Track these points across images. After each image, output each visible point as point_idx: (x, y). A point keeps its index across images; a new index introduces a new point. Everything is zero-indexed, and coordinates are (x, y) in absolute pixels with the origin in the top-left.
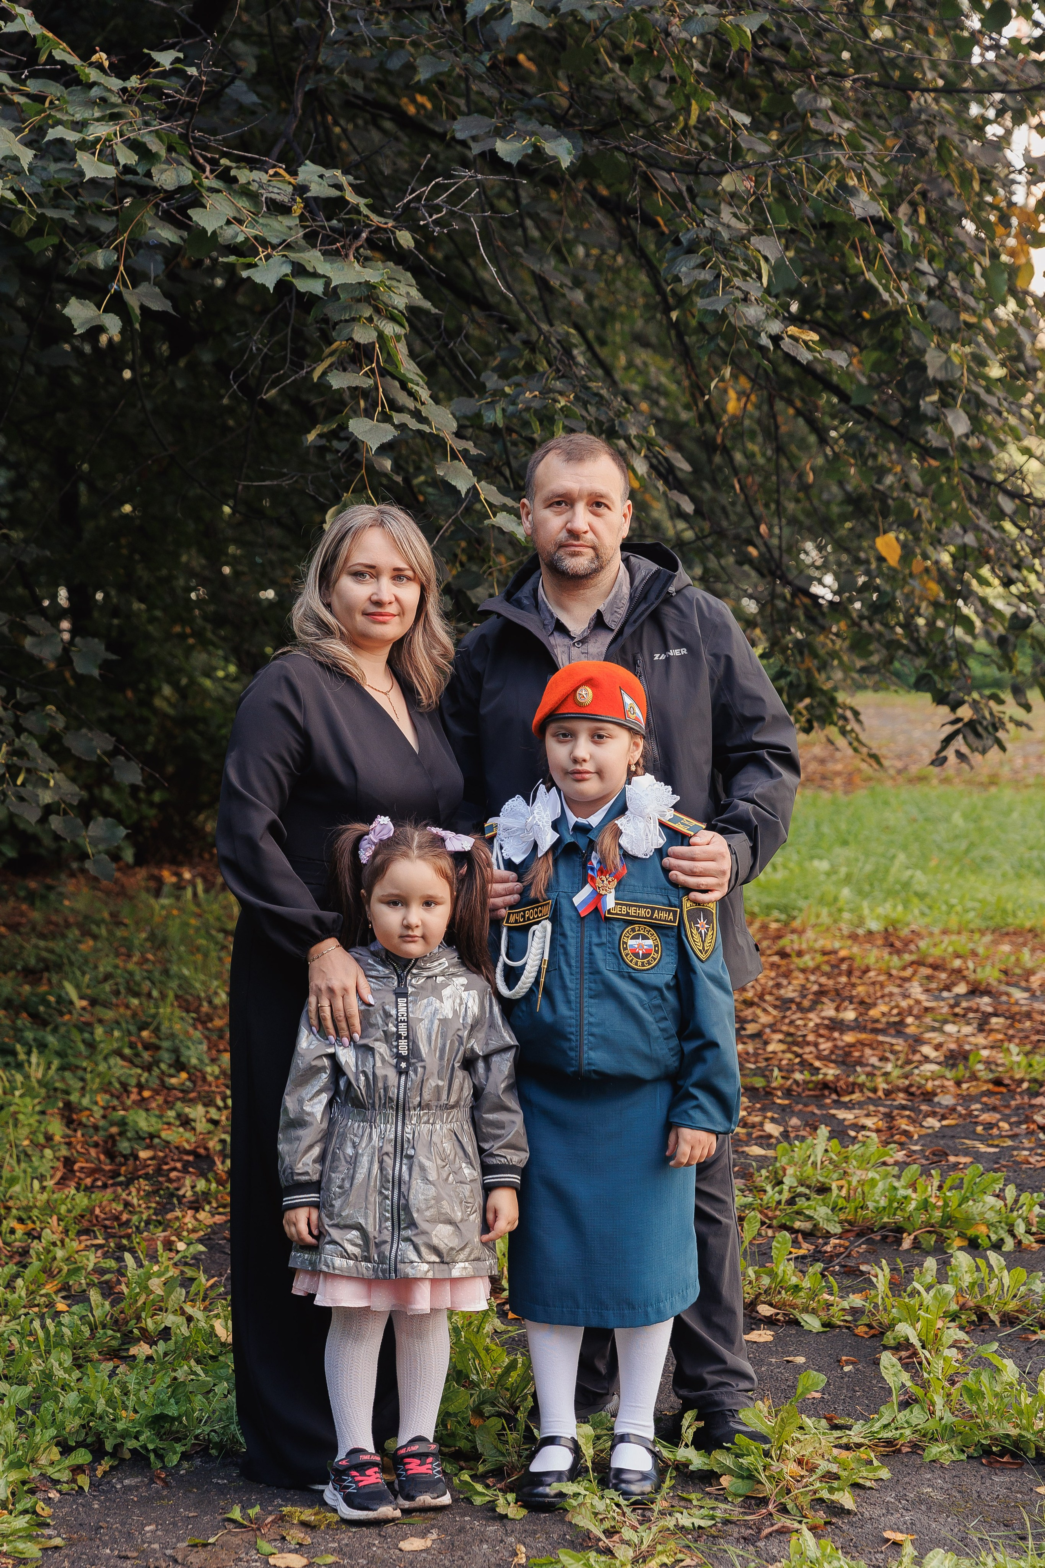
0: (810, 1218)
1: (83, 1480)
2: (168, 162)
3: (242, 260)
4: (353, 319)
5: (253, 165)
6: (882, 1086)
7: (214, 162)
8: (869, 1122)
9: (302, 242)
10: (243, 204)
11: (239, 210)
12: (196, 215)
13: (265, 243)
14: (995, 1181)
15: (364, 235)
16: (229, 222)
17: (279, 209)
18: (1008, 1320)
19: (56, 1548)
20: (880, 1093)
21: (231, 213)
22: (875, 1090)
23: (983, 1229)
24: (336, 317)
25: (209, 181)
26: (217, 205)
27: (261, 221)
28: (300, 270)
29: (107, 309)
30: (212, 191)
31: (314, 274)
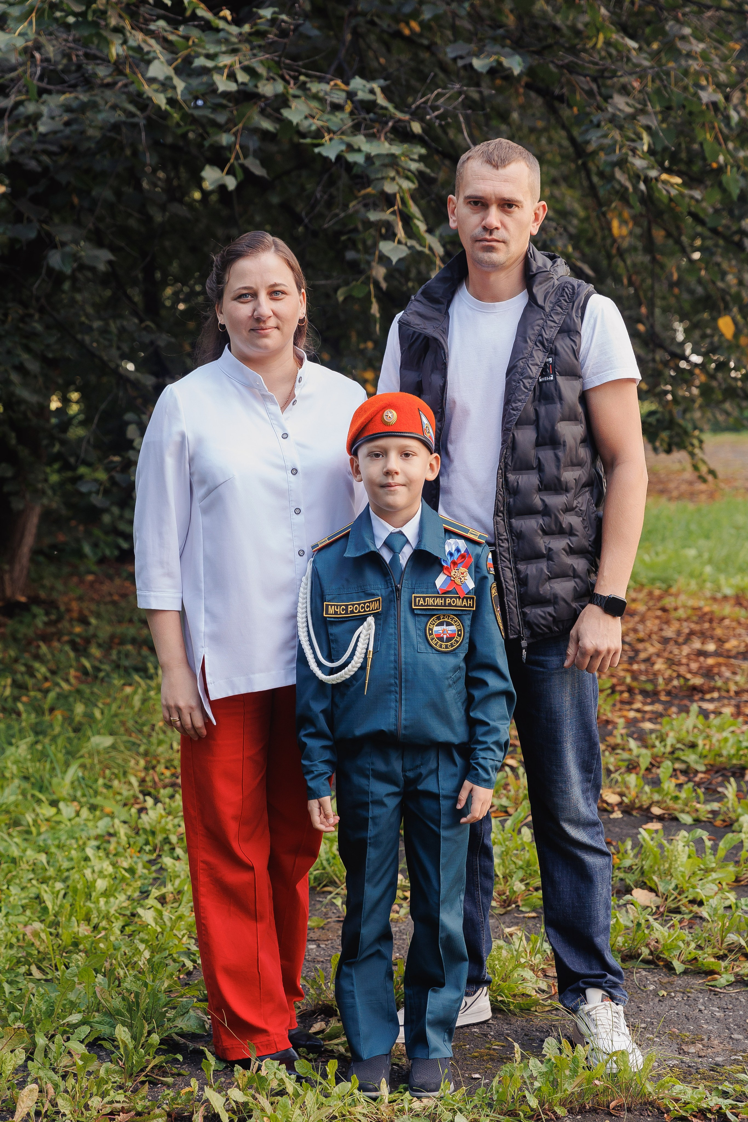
0: (686, 762)
2: (268, 79)
3: (315, 141)
4: (384, 178)
5: (320, 80)
6: (733, 689)
7: (296, 79)
8: (724, 709)
9: (351, 130)
10: (314, 104)
11: (311, 109)
12: (286, 113)
13: (329, 131)
15: (390, 124)
16: (306, 118)
17: (337, 107)
20: (732, 693)
21: (306, 111)
22: (728, 691)
24: (373, 176)
25: (293, 90)
26: (299, 106)
27: (326, 116)
28: (350, 148)
29: (228, 173)
30: (295, 97)
31: (359, 150)
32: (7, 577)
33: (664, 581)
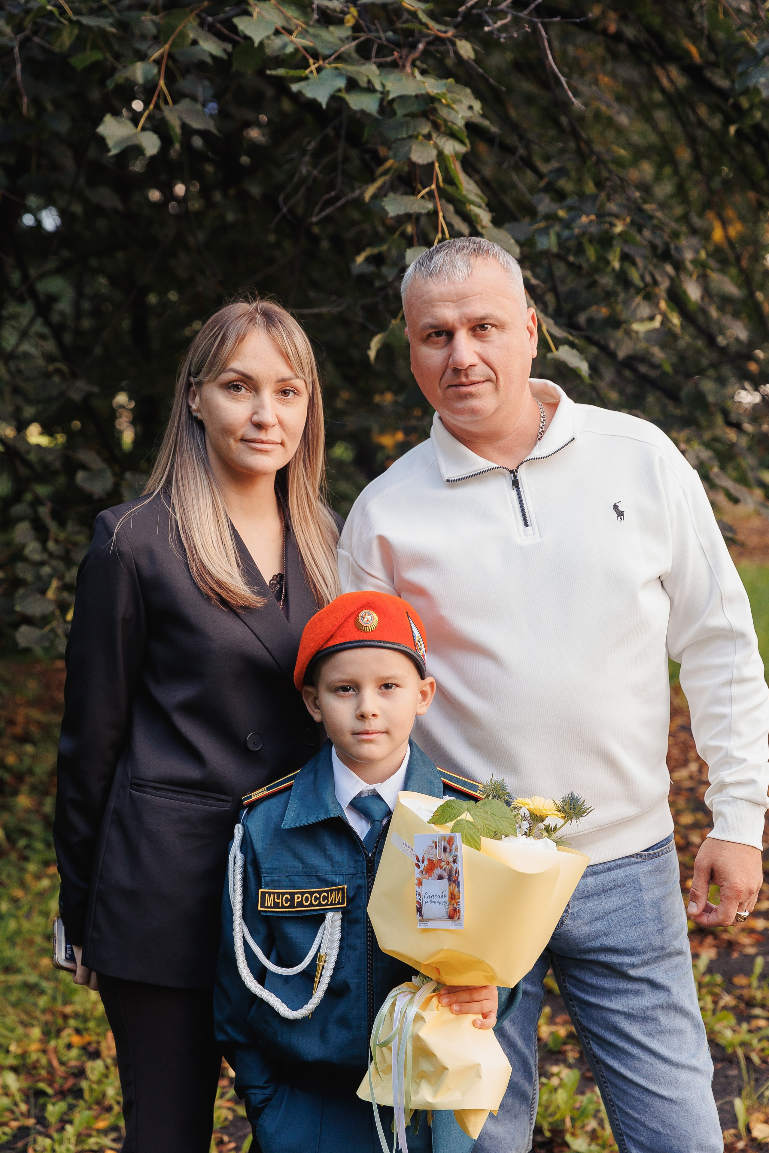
3: (292, 73)
4: (411, 137)
9: (354, 55)
10: (294, 12)
11: (287, 19)
12: (242, 24)
13: (316, 56)
15: (421, 46)
16: (277, 33)
17: (331, 18)
21: (279, 22)
24: (392, 135)
26: (265, 14)
27: (311, 31)
28: (352, 85)
29: (144, 130)
31: (370, 89)
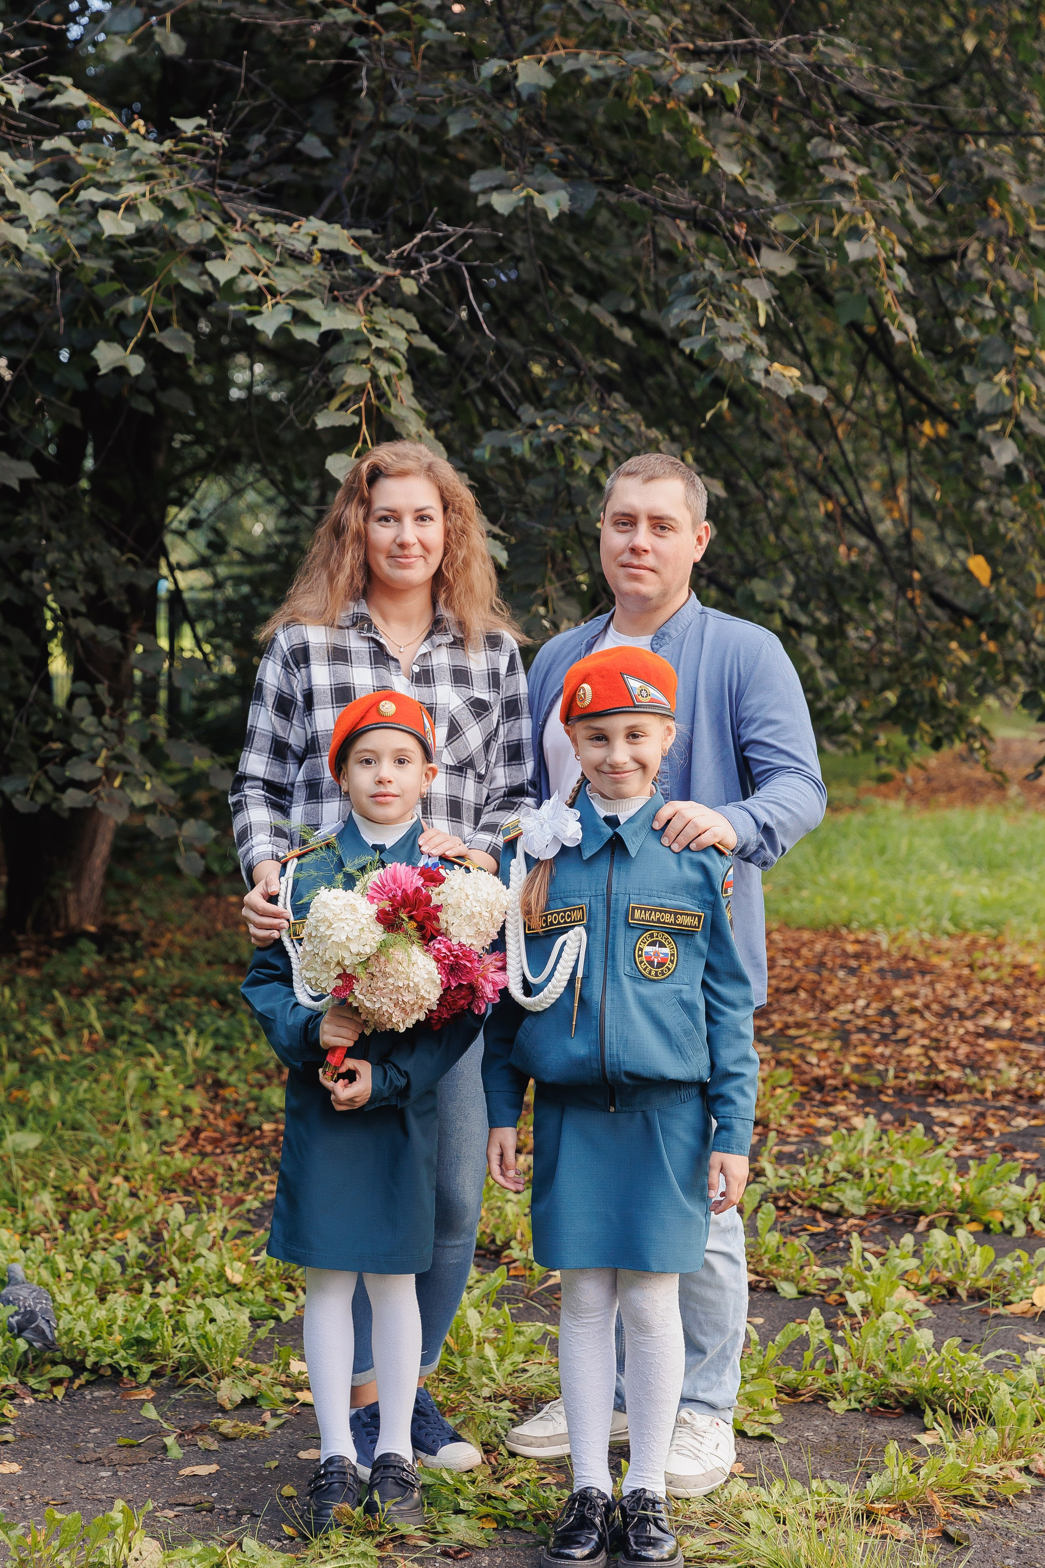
0: (838, 1200)
1: (60, 1392)
2: (196, 218)
3: (250, 308)
4: (349, 362)
5: (277, 219)
6: (990, 1087)
8: (959, 1121)
10: (262, 252)
11: (256, 260)
12: (213, 266)
13: (276, 293)
14: (1012, 1170)
15: (379, 281)
17: (296, 259)
18: (977, 1295)
19: (7, 1442)
20: (988, 1095)
22: (983, 1092)
23: (999, 1216)
25: (238, 233)
26: (237, 256)
27: (279, 271)
28: (300, 318)
29: (133, 352)
30: (238, 242)
31: (314, 323)
32: (71, 898)
33: (992, 925)
